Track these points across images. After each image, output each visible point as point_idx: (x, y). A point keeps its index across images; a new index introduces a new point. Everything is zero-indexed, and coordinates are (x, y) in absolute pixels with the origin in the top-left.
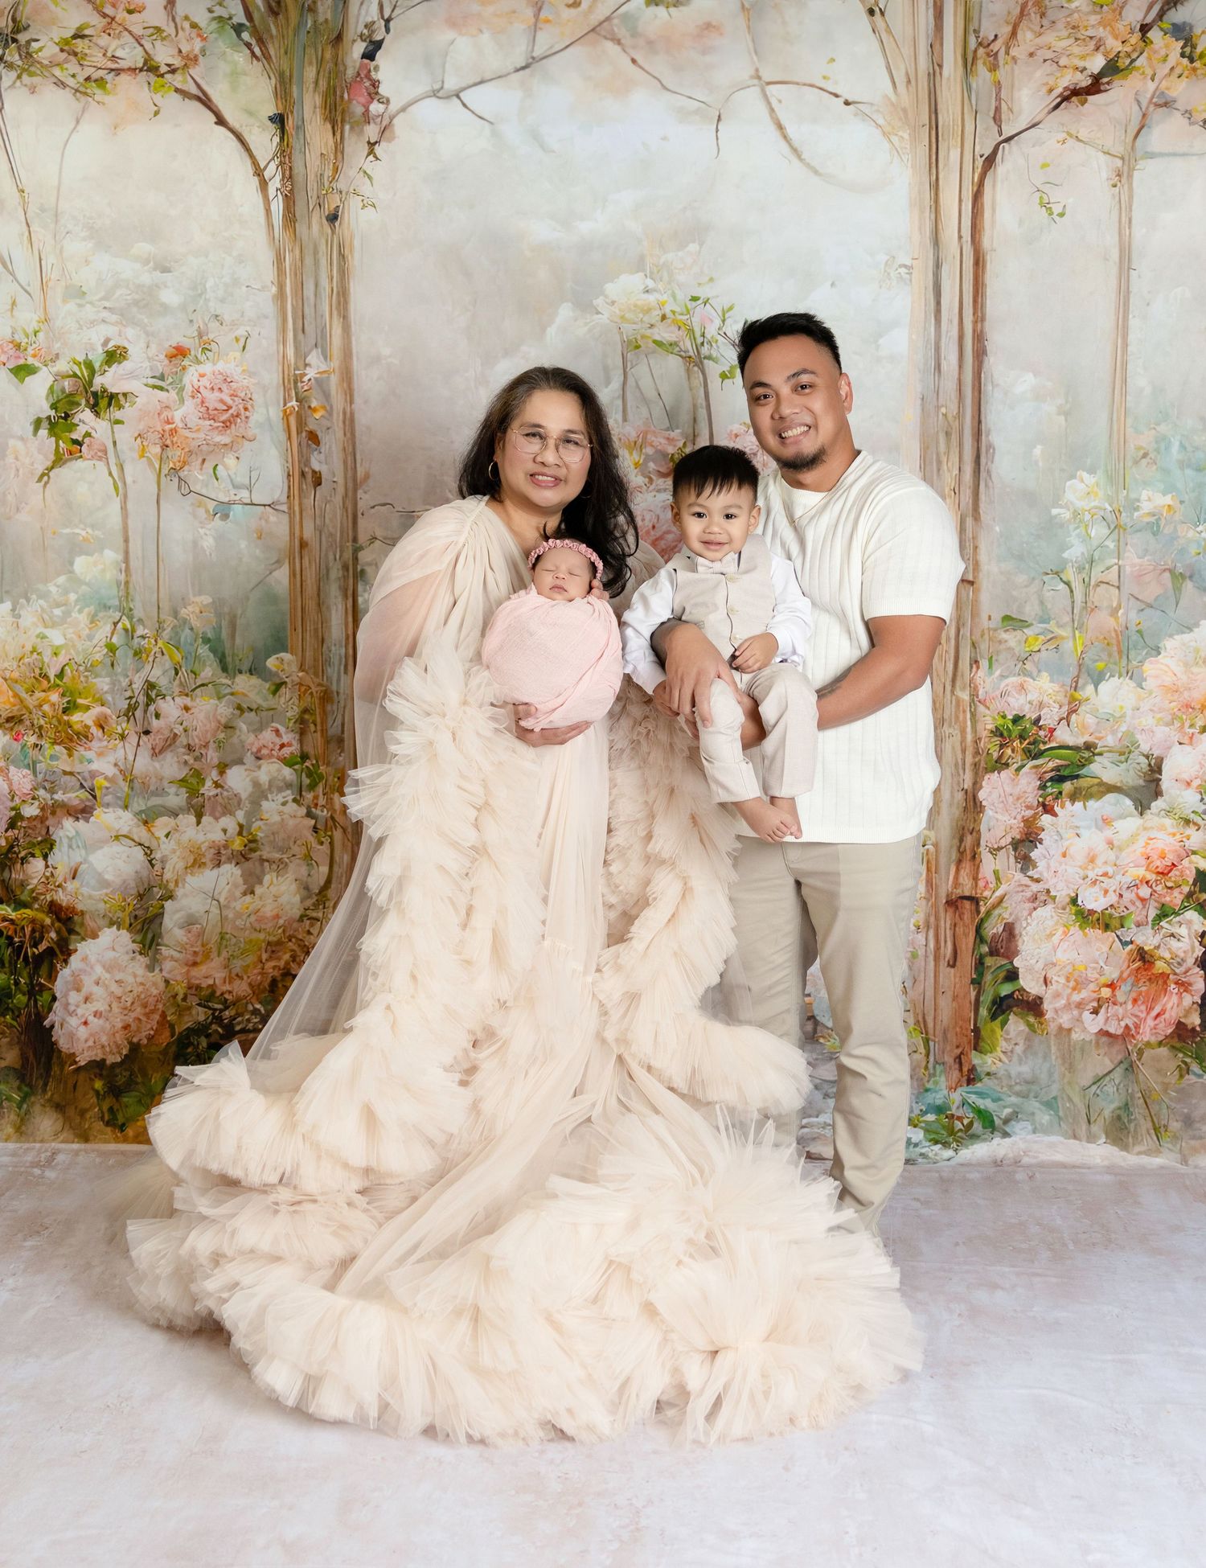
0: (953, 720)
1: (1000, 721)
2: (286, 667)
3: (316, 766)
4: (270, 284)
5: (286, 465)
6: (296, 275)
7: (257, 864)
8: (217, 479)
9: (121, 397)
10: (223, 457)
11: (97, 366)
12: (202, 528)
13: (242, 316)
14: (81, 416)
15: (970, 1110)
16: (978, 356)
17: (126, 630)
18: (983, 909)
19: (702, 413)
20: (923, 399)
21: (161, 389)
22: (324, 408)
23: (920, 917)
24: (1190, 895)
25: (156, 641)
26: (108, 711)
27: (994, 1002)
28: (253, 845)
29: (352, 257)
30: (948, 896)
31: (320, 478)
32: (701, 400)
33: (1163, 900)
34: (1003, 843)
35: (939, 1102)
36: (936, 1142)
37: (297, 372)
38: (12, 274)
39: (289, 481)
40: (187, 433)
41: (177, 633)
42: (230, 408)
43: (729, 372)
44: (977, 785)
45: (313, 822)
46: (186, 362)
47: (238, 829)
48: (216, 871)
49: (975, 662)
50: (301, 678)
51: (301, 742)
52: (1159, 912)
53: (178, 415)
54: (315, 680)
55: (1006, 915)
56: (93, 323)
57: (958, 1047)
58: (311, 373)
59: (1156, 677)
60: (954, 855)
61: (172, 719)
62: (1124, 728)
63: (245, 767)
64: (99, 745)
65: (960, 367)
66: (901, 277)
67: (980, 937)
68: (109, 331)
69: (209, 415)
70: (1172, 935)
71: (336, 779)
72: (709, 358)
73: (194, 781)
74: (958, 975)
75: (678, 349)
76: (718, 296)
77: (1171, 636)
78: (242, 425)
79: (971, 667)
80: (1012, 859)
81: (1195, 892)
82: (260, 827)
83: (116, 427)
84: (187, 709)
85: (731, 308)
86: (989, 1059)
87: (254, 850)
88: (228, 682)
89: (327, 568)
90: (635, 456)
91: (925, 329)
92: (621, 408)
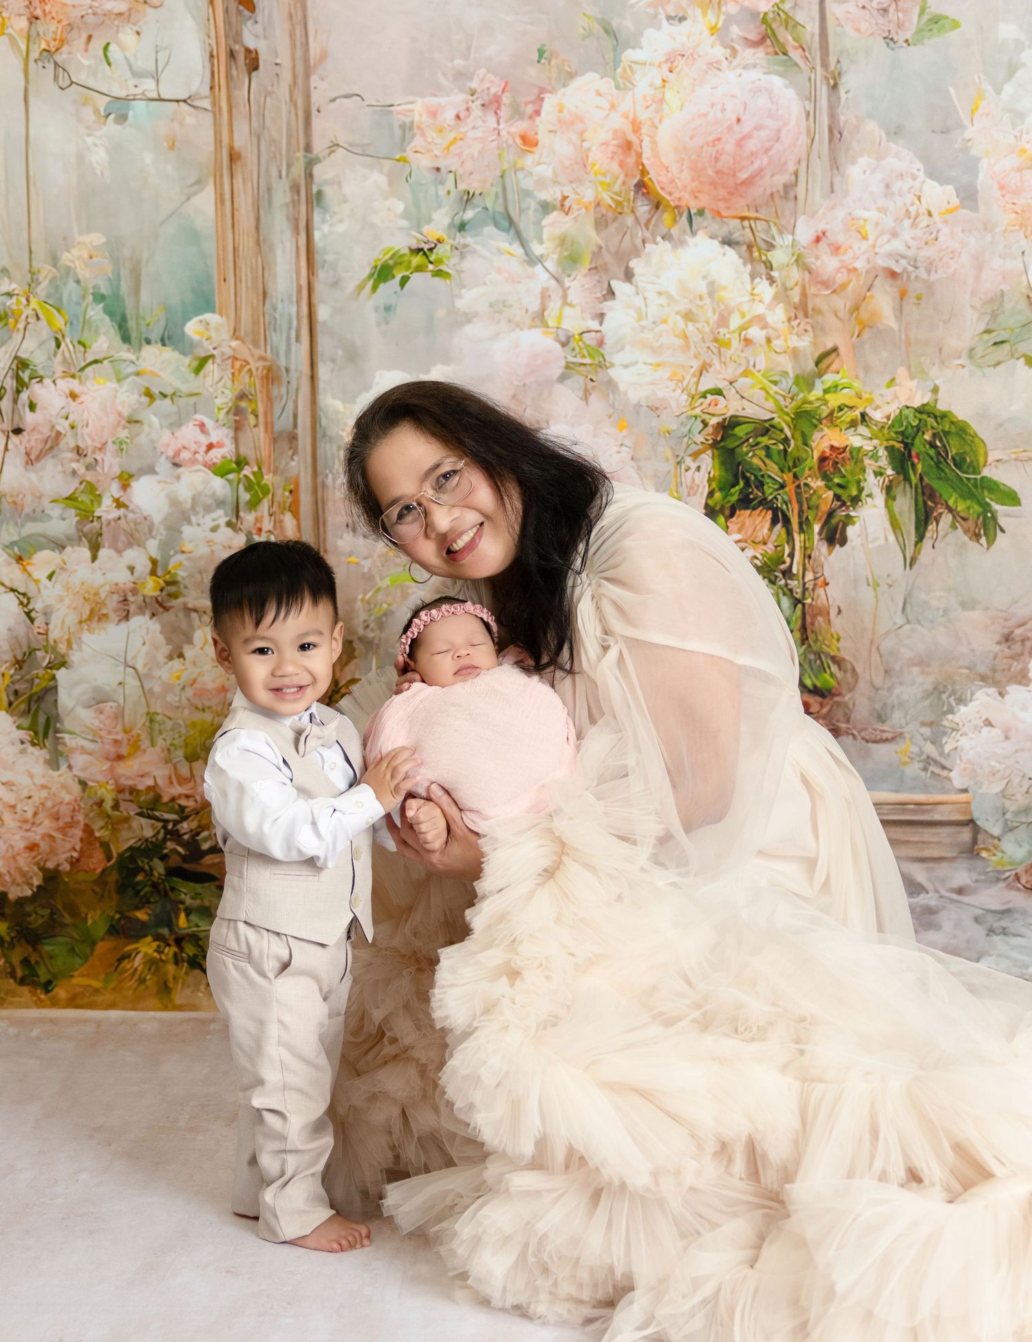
2: (213, 334)
3: (259, 475)
5: (207, 41)
7: (181, 615)
8: (109, 64)
10: (117, 32)
12: (89, 135)
25: (28, 300)
28: (172, 589)
31: (256, 59)
39: (213, 65)
41: (57, 288)
47: (149, 565)
48: (123, 625)
50: (234, 350)
51: (236, 440)
54: (254, 351)
61: (54, 412)
63: (157, 478)
71: (287, 493)
73: (84, 498)
82: (181, 564)
84: (73, 396)
87: (174, 596)
88: (131, 356)
89: (269, 190)
90: (711, 17)
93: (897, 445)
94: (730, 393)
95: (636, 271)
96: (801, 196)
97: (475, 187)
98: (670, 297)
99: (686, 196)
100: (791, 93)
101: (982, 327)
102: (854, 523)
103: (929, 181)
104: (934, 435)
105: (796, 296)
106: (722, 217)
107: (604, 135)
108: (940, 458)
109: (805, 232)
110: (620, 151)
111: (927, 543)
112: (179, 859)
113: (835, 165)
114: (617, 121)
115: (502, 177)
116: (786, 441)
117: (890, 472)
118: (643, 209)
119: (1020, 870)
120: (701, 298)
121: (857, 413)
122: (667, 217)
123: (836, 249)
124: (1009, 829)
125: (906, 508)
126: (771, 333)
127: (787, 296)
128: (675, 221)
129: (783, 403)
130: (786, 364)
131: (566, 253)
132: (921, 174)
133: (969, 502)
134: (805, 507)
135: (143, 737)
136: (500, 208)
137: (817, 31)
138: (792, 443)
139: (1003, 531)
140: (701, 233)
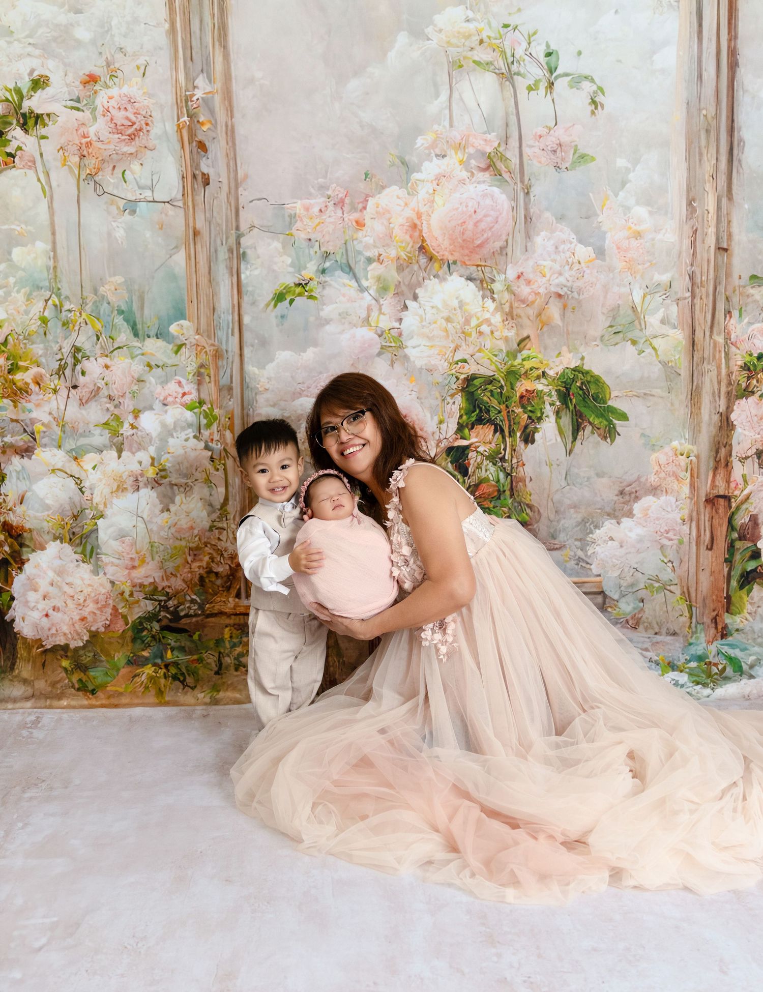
0: (711, 358)
1: (748, 359)
2: (185, 331)
3: (211, 409)
4: (164, 21)
5: (181, 169)
6: (184, 13)
7: (168, 488)
8: (125, 182)
9: (45, 117)
10: (130, 164)
11: (25, 92)
12: (114, 221)
13: (142, 48)
14: (13, 133)
15: (723, 658)
16: (732, 68)
17: (56, 306)
18: (734, 505)
19: (513, 119)
20: (688, 103)
21: (78, 109)
22: (210, 122)
23: (686, 513)
25: (80, 314)
26: (43, 371)
27: (742, 576)
28: (163, 473)
30: (707, 495)
31: (208, 179)
32: (512, 109)
34: (749, 453)
35: (699, 653)
36: (698, 683)
37: (187, 93)
39: (184, 182)
40: (99, 145)
41: (97, 307)
42: (134, 124)
43: (534, 85)
44: (729, 409)
45: (210, 453)
46: (97, 87)
47: (150, 461)
48: (136, 494)
49: (728, 313)
50: (197, 340)
51: (199, 390)
53: (92, 131)
54: (208, 341)
55: (751, 509)
56: (20, 57)
57: (714, 611)
58: (199, 94)
60: (712, 464)
61: (96, 376)
63: (155, 412)
64: (36, 398)
65: (718, 76)
66: (671, 5)
67: (731, 526)
68: (34, 63)
69: (117, 130)
71: (227, 419)
72: (518, 74)
73: (113, 424)
74: (714, 556)
75: (493, 67)
76: (524, 24)
78: (144, 137)
79: (725, 317)
80: (756, 466)
82: (168, 459)
83: (42, 141)
84: (107, 367)
85: (535, 33)
86: (738, 619)
87: (164, 477)
88: (138, 344)
89: (216, 251)
90: (460, 155)
91: (690, 47)
92: (448, 117)
93: (562, 389)
94: (471, 361)
95: (419, 295)
96: (509, 254)
97: (330, 249)
98: (438, 309)
99: (446, 253)
100: (504, 197)
101: (608, 324)
102: (538, 432)
103: (579, 245)
104: (582, 383)
105: (507, 308)
106: (466, 265)
107: (401, 221)
108: (585, 395)
109: (511, 273)
110: (410, 229)
111: (578, 442)
112: (167, 621)
113: (528, 236)
114: (409, 213)
115: (345, 244)
116: (501, 387)
117: (558, 403)
118: (423, 261)
119: (628, 617)
120: (455, 309)
121: (541, 371)
122: (436, 265)
123: (529, 282)
124: (623, 596)
125: (567, 423)
126: (494, 328)
127: (502, 308)
128: (441, 267)
129: (500, 366)
130: (502, 345)
131: (381, 286)
132: (575, 241)
133: (601, 419)
134: (512, 423)
135: (147, 556)
136: (344, 261)
137: (518, 162)
138: (505, 388)
139: (619, 435)
140: (455, 274)
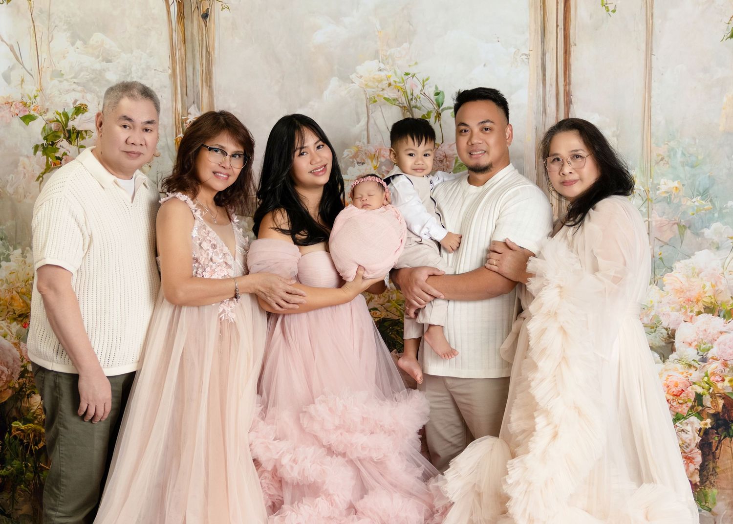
4: (168, 69)
6: (182, 63)
9: (83, 133)
11: (70, 115)
14: (61, 143)
16: (567, 104)
20: (536, 129)
24: (692, 407)
29: (214, 53)
33: (677, 411)
37: (183, 118)
38: (22, 64)
43: (427, 115)
52: (675, 418)
56: (68, 91)
58: (191, 118)
59: (671, 284)
62: (653, 313)
65: (557, 110)
66: (523, 61)
68: (78, 96)
70: (683, 430)
72: (416, 107)
75: (398, 102)
76: (420, 73)
77: (679, 261)
81: (695, 406)
85: (427, 79)
90: (374, 163)
91: (537, 89)
92: (366, 136)
